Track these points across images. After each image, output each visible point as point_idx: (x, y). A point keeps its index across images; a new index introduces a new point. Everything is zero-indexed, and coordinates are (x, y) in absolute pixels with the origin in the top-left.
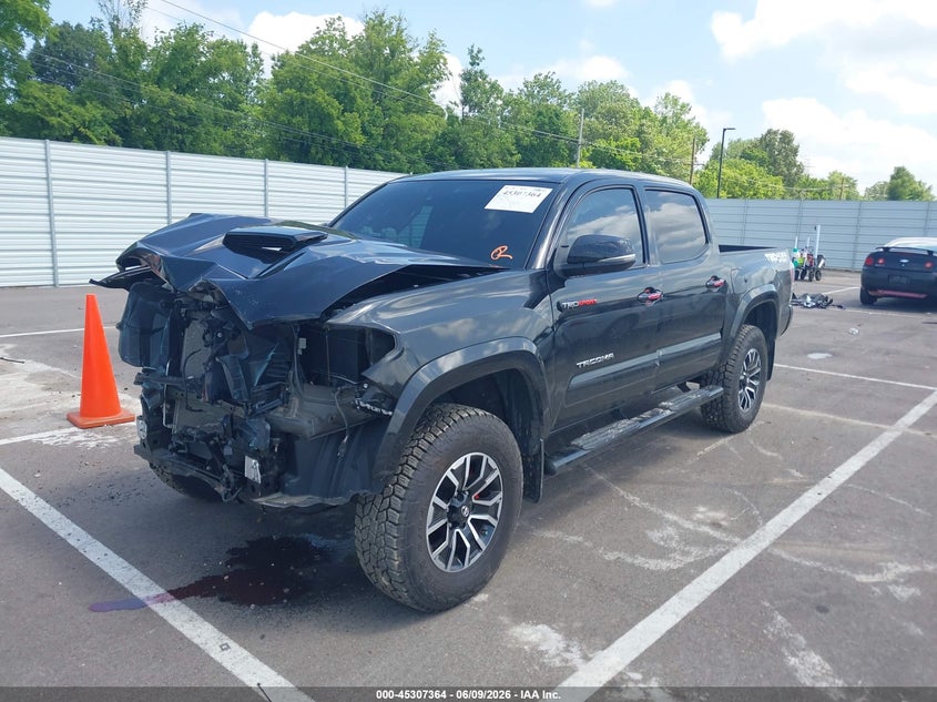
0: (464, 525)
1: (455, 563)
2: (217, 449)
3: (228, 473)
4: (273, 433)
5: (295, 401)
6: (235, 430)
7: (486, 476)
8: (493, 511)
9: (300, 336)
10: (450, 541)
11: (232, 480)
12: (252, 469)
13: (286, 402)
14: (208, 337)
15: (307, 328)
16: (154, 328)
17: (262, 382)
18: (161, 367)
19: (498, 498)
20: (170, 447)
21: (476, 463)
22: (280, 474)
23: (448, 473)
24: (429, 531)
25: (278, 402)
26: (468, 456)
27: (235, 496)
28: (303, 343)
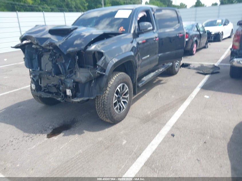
0: (121, 102)
1: (119, 112)
2: (58, 88)
3: (62, 94)
4: (74, 82)
5: (78, 73)
6: (63, 82)
7: (126, 90)
8: (127, 99)
9: (77, 55)
10: (118, 106)
11: (64, 96)
12: (69, 92)
13: (75, 74)
14: (50, 59)
15: (79, 53)
16: (33, 58)
17: (69, 68)
18: (37, 69)
19: (128, 96)
20: (42, 90)
21: (123, 86)
22: (75, 93)
23: (118, 88)
24: (114, 102)
25: (73, 74)
26: (122, 84)
27: (64, 100)
28: (77, 57)
